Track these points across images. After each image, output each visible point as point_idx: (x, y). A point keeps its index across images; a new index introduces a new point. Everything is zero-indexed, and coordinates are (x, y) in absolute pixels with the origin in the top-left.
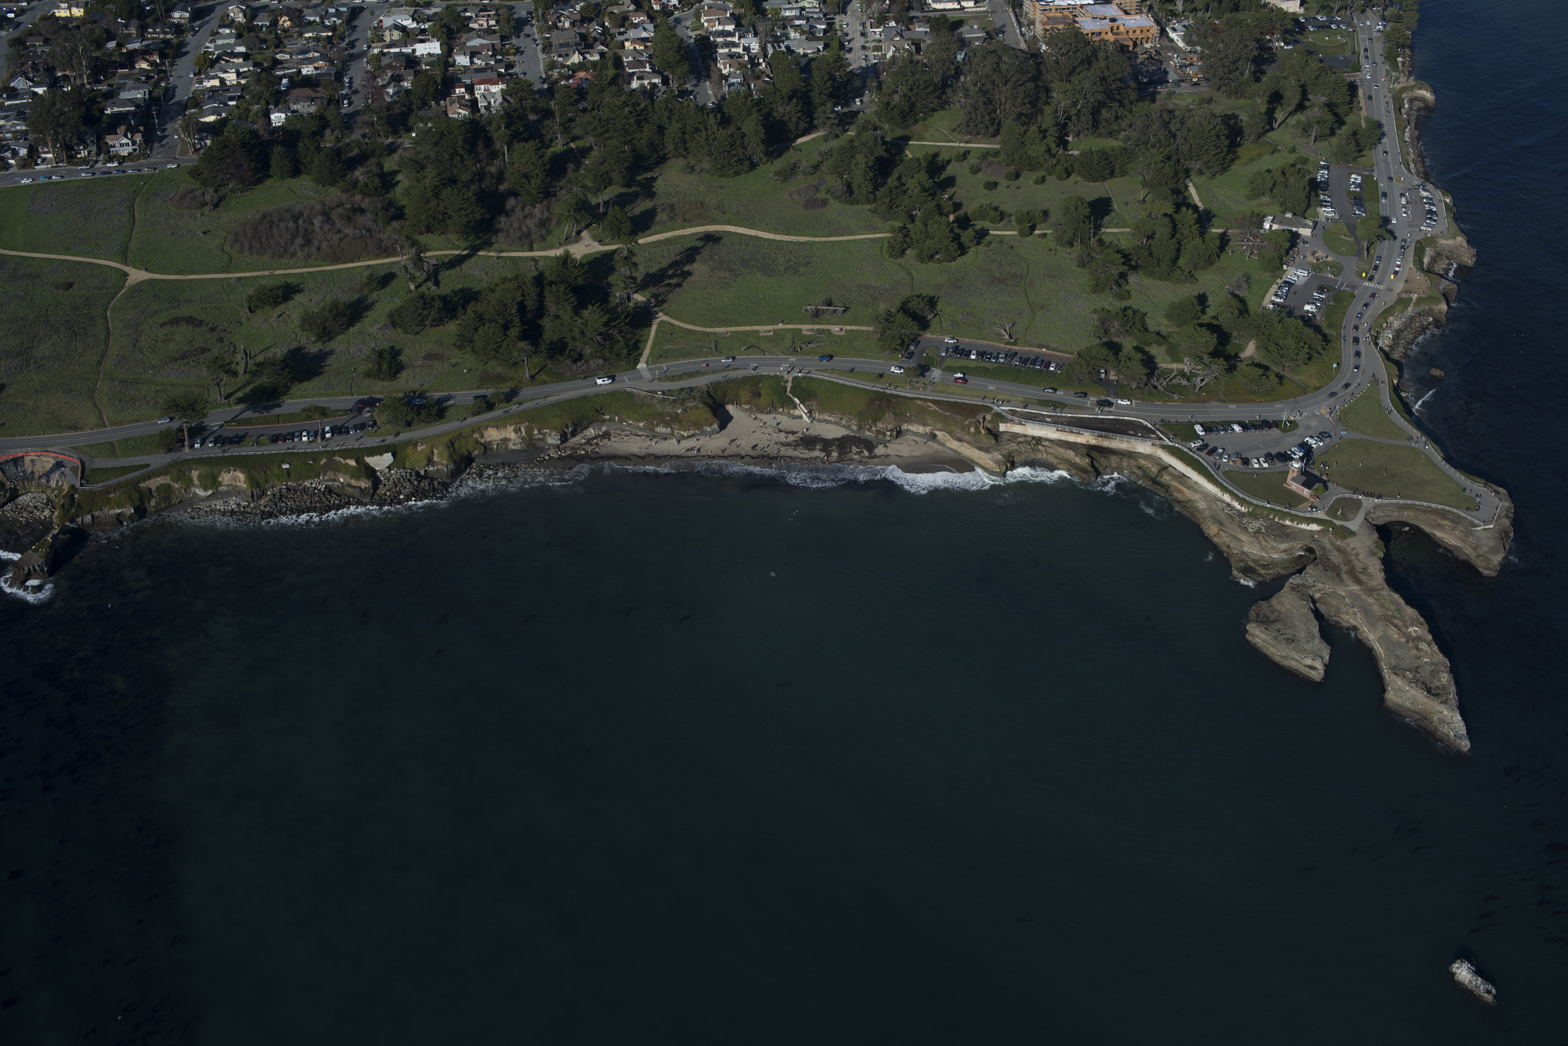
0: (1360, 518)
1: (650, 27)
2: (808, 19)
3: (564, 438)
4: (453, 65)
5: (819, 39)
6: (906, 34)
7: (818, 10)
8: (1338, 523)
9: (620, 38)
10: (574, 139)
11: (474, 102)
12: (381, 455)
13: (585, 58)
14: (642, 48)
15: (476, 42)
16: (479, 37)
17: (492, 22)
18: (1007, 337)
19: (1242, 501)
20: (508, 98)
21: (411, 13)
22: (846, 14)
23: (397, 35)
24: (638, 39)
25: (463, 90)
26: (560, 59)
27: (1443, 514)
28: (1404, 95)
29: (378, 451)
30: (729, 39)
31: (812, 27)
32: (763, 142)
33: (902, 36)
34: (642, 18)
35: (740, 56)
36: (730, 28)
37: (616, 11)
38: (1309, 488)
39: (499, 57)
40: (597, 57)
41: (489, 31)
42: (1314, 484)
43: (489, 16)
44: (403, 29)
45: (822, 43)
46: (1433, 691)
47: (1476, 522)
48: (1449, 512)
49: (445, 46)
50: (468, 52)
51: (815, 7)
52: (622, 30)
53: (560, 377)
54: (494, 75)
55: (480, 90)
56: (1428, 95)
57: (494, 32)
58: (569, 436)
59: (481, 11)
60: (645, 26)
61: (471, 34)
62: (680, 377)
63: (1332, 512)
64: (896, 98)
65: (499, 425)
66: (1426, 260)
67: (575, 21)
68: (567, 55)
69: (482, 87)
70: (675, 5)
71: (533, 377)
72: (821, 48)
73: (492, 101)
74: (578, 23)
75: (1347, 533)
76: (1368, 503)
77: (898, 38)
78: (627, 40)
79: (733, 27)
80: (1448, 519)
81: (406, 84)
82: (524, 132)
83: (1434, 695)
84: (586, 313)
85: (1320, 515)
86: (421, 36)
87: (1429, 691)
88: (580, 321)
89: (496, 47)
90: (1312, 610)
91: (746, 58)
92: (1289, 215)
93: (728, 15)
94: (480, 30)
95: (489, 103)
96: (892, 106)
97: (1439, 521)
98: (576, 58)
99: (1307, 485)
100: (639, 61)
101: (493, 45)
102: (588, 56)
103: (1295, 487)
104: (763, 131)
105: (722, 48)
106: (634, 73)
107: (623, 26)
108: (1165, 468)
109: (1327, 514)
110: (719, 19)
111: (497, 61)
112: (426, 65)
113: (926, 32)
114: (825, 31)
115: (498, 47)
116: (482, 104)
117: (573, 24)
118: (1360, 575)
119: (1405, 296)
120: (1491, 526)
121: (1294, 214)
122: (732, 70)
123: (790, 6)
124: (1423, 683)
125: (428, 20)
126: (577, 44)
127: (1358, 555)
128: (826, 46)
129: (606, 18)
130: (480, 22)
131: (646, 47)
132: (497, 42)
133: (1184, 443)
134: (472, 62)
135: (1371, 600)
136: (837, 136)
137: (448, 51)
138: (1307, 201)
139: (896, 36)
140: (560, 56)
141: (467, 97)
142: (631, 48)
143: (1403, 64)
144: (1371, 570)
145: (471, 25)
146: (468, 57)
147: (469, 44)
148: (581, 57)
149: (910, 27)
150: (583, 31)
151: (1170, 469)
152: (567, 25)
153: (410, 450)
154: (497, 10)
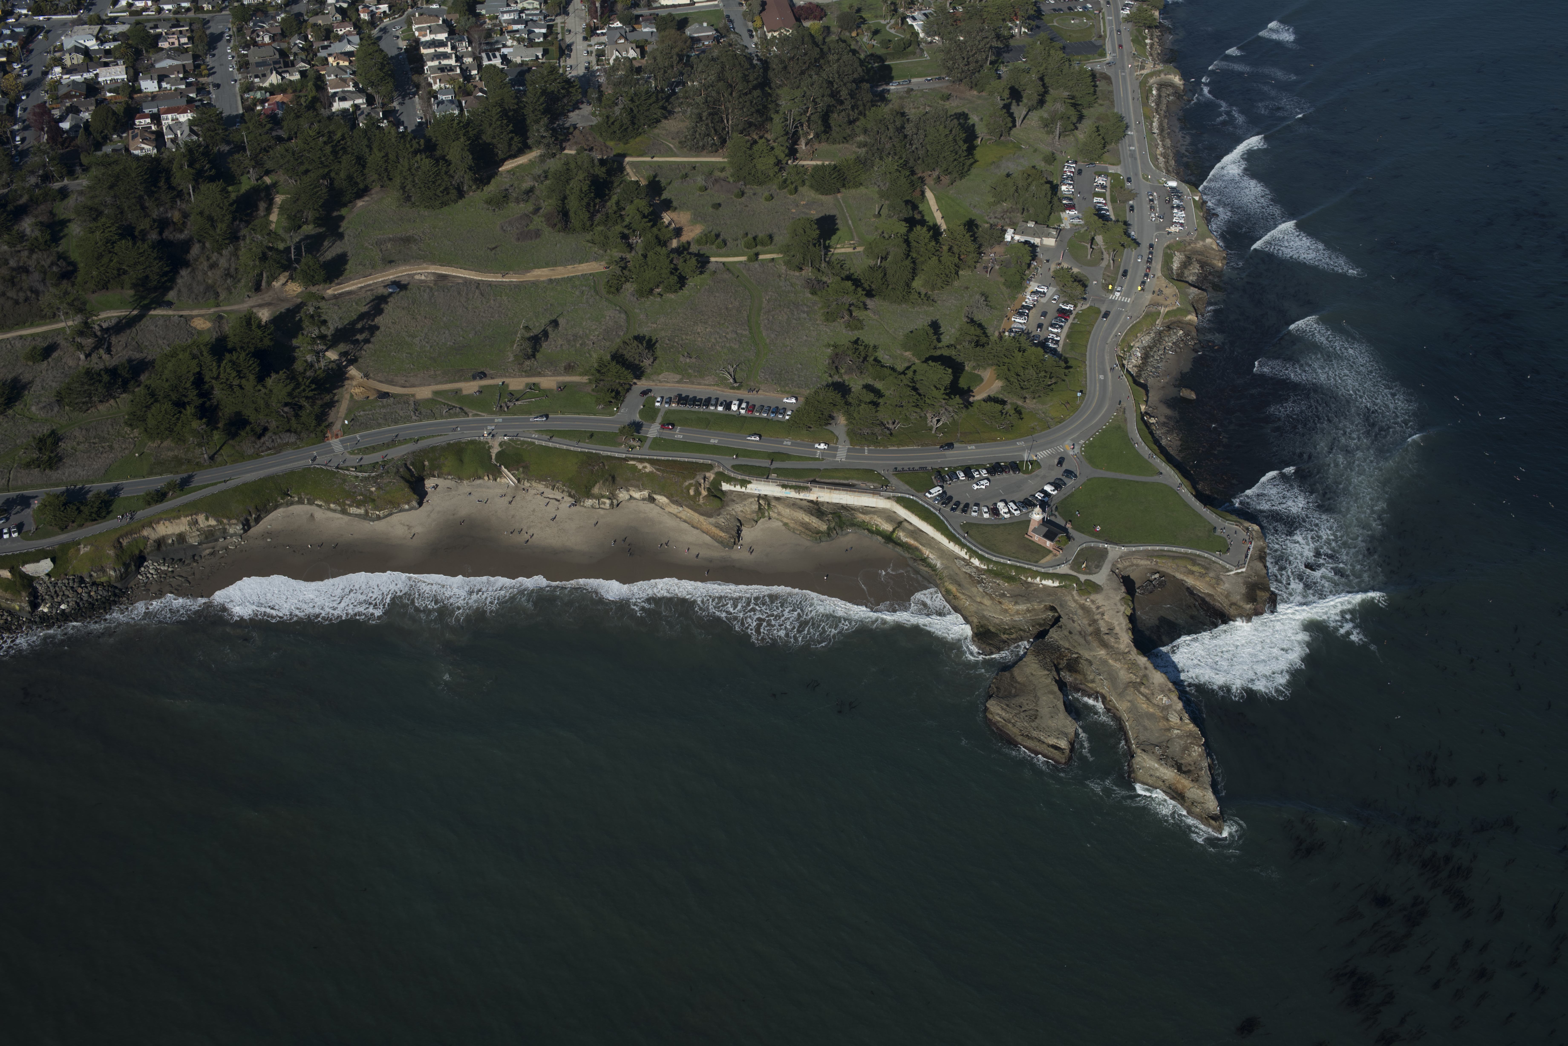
0: (1105, 570)
1: (356, 39)
2: (526, 23)
3: (247, 526)
4: (140, 91)
5: (539, 44)
6: (632, 36)
7: (538, 12)
8: (1083, 578)
9: (323, 54)
10: (268, 173)
11: (160, 135)
12: (38, 561)
13: (283, 78)
14: (347, 63)
15: (166, 63)
16: (169, 57)
17: (184, 40)
18: (731, 381)
19: (981, 558)
20: (195, 128)
21: (95, 33)
22: (568, 14)
23: (79, 59)
24: (341, 53)
25: (148, 120)
26: (257, 80)
27: (1193, 560)
28: (1152, 81)
29: (36, 557)
30: (441, 50)
31: (530, 32)
32: (470, 169)
33: (626, 39)
34: (348, 29)
35: (451, 69)
36: (443, 36)
37: (320, 22)
38: (1052, 540)
39: (191, 80)
40: (296, 77)
41: (180, 51)
42: (1056, 535)
43: (181, 32)
44: (86, 52)
45: (541, 49)
46: (1184, 769)
47: (1228, 566)
48: (1199, 556)
49: (131, 71)
50: (155, 76)
51: (536, 9)
52: (326, 43)
53: (242, 457)
54: (183, 102)
55: (168, 120)
56: (1177, 80)
57: (186, 50)
58: (252, 524)
59: (173, 26)
60: (350, 38)
61: (161, 54)
62: (374, 449)
63: (1076, 566)
64: (617, 110)
65: (174, 515)
66: (1176, 265)
67: (274, 35)
68: (264, 75)
69: (170, 116)
70: (384, 12)
71: (212, 458)
72: (540, 55)
73: (179, 133)
74: (278, 37)
75: (1092, 588)
76: (1115, 551)
77: (622, 41)
78: (330, 55)
79: (446, 35)
80: (1199, 565)
81: (86, 115)
82: (210, 169)
83: (1184, 773)
84: (269, 382)
85: (1064, 569)
86: (106, 59)
87: (1179, 768)
88: (263, 390)
89: (188, 69)
90: (1056, 681)
91: (458, 71)
92: (1031, 224)
93: (441, 22)
94: (170, 49)
95: (176, 135)
96: (612, 120)
97: (1189, 567)
98: (274, 79)
99: (1049, 536)
100: (341, 79)
101: (184, 66)
102: (287, 76)
103: (1036, 538)
104: (471, 157)
105: (432, 60)
106: (335, 94)
107: (327, 38)
108: (900, 523)
109: (1072, 568)
110: (430, 27)
111: (188, 85)
112: (110, 92)
113: (652, 32)
114: (545, 36)
115: (190, 68)
116: (168, 136)
117: (273, 38)
118: (1106, 637)
119: (1153, 309)
120: (1244, 570)
121: (1036, 223)
122: (442, 85)
123: (508, 9)
124: (1172, 758)
125: (115, 39)
126: (275, 63)
127: (1103, 614)
128: (546, 52)
129: (309, 30)
130: (171, 40)
131: (351, 62)
132: (189, 62)
133: (920, 494)
134: (160, 87)
135: (1117, 665)
136: (554, 155)
137: (134, 75)
138: (1049, 207)
139: (620, 38)
140: (256, 76)
141: (153, 128)
142: (335, 64)
143: (1152, 45)
144: (1117, 629)
145: (161, 45)
146: (156, 82)
147: (158, 66)
148: (279, 77)
149: (636, 26)
150: (284, 46)
151: (906, 524)
152: (267, 39)
153: (72, 551)
154: (191, 25)
